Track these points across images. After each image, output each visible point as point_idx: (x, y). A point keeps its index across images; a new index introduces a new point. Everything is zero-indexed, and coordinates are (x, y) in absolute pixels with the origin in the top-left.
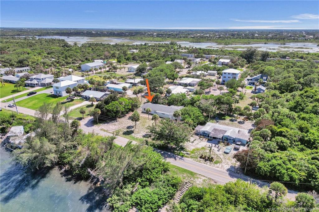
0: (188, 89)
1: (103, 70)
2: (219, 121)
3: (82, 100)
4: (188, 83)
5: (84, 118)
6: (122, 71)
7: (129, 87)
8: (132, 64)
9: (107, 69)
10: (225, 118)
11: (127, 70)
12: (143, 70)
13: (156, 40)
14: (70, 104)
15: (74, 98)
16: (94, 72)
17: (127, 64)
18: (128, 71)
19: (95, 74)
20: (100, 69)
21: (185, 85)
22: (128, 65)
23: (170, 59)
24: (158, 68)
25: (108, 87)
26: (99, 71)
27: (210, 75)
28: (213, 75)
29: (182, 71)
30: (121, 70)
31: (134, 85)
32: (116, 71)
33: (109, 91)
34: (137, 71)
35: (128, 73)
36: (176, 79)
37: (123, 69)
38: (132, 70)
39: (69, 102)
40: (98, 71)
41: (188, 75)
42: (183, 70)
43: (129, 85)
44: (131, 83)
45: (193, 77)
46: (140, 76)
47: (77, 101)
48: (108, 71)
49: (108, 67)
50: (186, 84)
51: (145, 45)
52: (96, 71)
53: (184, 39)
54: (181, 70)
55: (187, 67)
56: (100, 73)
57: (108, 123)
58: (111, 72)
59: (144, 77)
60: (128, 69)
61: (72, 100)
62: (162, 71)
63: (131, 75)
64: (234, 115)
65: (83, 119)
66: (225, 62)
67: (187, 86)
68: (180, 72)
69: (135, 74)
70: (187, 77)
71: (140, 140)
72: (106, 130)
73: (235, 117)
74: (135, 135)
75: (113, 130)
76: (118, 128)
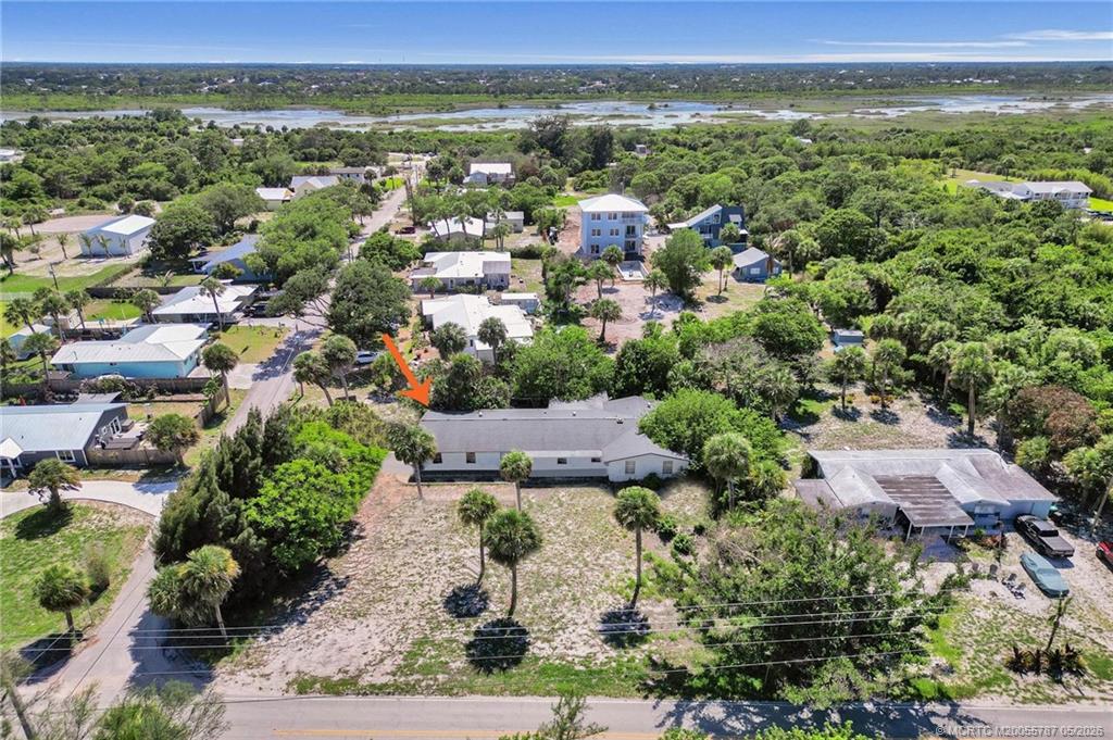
2: (806, 430)
5: (79, 635)
6: (53, 259)
8: (59, 216)
10: (809, 410)
13: (62, 105)
18: (83, 257)
22: (45, 223)
25: (70, 368)
30: (35, 252)
32: (10, 264)
33: (95, 390)
36: (410, 266)
37: (55, 247)
43: (194, 328)
44: (192, 318)
46: (194, 269)
50: (470, 282)
53: (188, 98)
57: (294, 616)
62: (309, 232)
63: (125, 272)
64: (817, 386)
65: (77, 647)
69: (144, 267)
70: (433, 248)
71: (618, 671)
72: (335, 679)
73: (834, 397)
74: (554, 644)
75: (388, 662)
76: (399, 628)
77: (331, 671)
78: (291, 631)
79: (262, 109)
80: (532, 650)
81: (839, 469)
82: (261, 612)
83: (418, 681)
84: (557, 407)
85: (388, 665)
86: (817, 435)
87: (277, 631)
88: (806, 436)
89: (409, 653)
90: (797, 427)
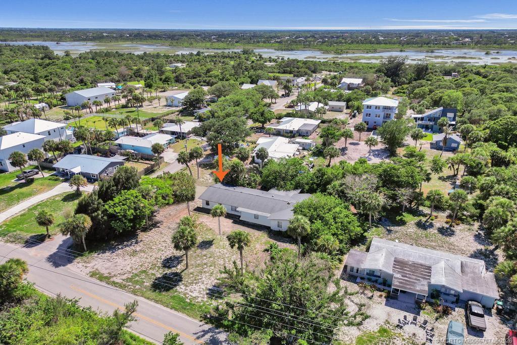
0: (298, 143)
1: (113, 104)
2: (392, 228)
3: (56, 180)
4: (296, 129)
5: (49, 236)
6: (155, 106)
7: (169, 143)
8: (175, 89)
9: (123, 101)
10: (404, 219)
11: (165, 104)
12: (198, 103)
13: (217, 47)
14: (22, 194)
15: (36, 177)
16: (94, 108)
17: (164, 91)
18: (166, 106)
19: (97, 112)
20: (107, 101)
21: (291, 135)
22: (166, 92)
23: (249, 80)
24: (227, 97)
25: (120, 145)
26: (105, 106)
27: (333, 109)
28: (339, 110)
29: (275, 103)
30: (151, 102)
31: (180, 136)
32: (141, 106)
33: (122, 155)
34: (183, 104)
35: (166, 110)
36: (270, 122)
37: (157, 101)
38: (175, 103)
39: (21, 186)
40: (102, 107)
41: (290, 110)
42: (277, 100)
43: (169, 137)
44: (173, 133)
45: (302, 117)
46: (192, 114)
47: (42, 185)
48: (124, 107)
49: (124, 97)
50: (291, 132)
51: (198, 54)
52: (98, 108)
53: (265, 45)
54: (274, 101)
55: (283, 95)
56: (107, 110)
57: (112, 249)
58: (132, 107)
59: (201, 119)
60: (167, 100)
61: (30, 182)
62: (237, 103)
63: (172, 113)
64: (421, 208)
65: (47, 240)
66: (353, 84)
67: (294, 137)
68: (272, 105)
69: (180, 112)
70: (288, 115)
71: (200, 307)
72: (105, 275)
73: (425, 215)
74: (187, 288)
75: (126, 275)
76: (141, 264)
77: (105, 272)
78: (108, 254)
79: (290, 50)
80: (178, 288)
81: (379, 249)
82: (104, 245)
83: (129, 285)
84: (273, 192)
85: (124, 277)
86: (396, 232)
87: (103, 253)
88: (390, 231)
89: (135, 274)
90: (389, 226)
